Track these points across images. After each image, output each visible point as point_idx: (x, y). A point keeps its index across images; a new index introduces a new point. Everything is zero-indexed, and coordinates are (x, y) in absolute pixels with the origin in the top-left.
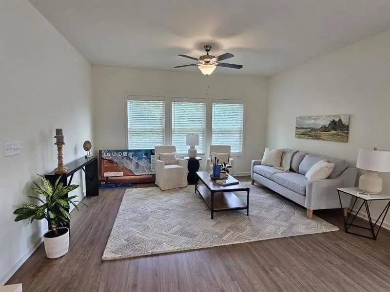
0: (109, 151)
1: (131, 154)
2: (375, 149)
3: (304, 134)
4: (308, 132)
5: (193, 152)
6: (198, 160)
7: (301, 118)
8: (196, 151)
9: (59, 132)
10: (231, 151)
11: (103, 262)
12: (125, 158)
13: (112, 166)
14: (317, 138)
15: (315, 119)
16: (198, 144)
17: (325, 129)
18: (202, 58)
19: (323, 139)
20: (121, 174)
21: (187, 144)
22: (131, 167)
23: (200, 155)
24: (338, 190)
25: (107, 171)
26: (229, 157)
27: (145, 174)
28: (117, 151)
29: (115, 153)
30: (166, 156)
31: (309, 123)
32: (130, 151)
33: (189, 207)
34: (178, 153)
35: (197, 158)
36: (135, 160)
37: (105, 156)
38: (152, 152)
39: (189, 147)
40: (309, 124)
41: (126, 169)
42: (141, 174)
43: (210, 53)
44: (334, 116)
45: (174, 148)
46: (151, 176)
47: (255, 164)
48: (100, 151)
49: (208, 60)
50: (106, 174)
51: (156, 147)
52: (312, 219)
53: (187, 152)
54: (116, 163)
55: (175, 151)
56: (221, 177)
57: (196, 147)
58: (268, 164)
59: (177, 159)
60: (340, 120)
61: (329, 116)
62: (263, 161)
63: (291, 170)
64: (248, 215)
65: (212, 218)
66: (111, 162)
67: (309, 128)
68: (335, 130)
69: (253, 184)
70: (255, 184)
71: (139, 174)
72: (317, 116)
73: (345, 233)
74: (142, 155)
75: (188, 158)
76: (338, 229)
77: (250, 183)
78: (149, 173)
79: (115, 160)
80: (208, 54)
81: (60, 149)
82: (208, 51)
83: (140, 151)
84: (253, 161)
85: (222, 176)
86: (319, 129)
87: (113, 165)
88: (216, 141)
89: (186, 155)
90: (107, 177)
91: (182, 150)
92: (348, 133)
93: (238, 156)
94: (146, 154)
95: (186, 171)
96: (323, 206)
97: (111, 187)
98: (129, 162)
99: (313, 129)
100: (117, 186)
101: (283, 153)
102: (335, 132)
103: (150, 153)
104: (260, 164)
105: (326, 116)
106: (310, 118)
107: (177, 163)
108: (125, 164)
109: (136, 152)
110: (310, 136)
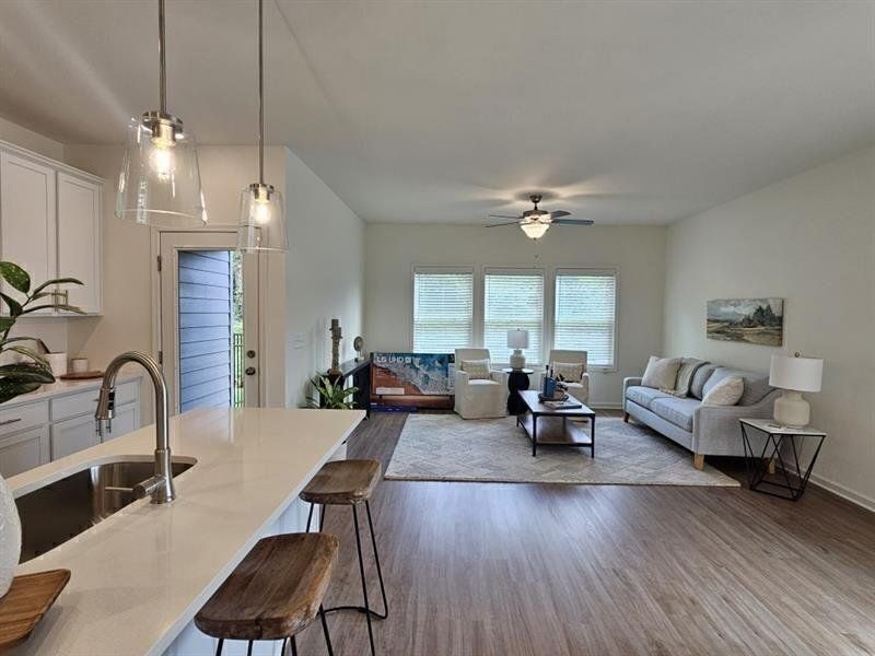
0: (384, 355)
1: (417, 360)
2: (796, 356)
3: (718, 332)
4: (724, 329)
5: (518, 360)
6: (526, 374)
7: (713, 302)
8: (522, 360)
9: (335, 322)
10: (589, 362)
11: (385, 479)
12: (408, 367)
13: (387, 377)
14: (739, 338)
15: (735, 305)
16: (526, 347)
17: (749, 322)
18: (527, 214)
19: (747, 341)
20: (402, 391)
21: (509, 346)
22: (418, 381)
23: (530, 366)
24: (741, 422)
25: (381, 386)
26: (584, 370)
27: (438, 393)
28: (397, 355)
29: (394, 358)
30: (471, 365)
31: (727, 311)
32: (416, 355)
33: (503, 440)
34: (492, 361)
35: (525, 371)
36: (423, 370)
37: (378, 361)
38: (450, 358)
39: (511, 352)
40: (725, 314)
41: (409, 383)
42: (432, 393)
43: (540, 205)
44: (761, 300)
45: (486, 353)
46: (448, 398)
47: (630, 384)
48: (372, 354)
49: (536, 217)
50: (380, 391)
51: (456, 350)
52: (703, 470)
53: (508, 362)
54: (394, 374)
55: (488, 357)
56: (556, 397)
57: (524, 352)
58: (653, 384)
59: (490, 371)
60: (769, 307)
61: (754, 300)
62: (644, 379)
63: (690, 395)
64: (593, 456)
65: (534, 455)
66: (387, 371)
67: (726, 321)
68: (763, 325)
69: (626, 421)
70: (630, 421)
71: (429, 393)
72: (739, 300)
73: (749, 491)
74: (434, 362)
75: (511, 370)
76: (739, 485)
77: (622, 419)
78: (446, 393)
79: (393, 370)
80: (536, 208)
81: (336, 344)
82: (536, 202)
83: (432, 355)
84: (626, 379)
85: (557, 395)
86: (741, 324)
87: (390, 378)
88: (563, 342)
89: (505, 366)
90: (381, 396)
91: (500, 356)
92: (781, 330)
93: (605, 371)
94: (440, 362)
95: (505, 392)
96: (724, 451)
97: (386, 411)
98: (413, 372)
99: (731, 323)
100: (394, 410)
101: (681, 365)
102: (762, 328)
103: (447, 360)
104: (640, 385)
105: (750, 300)
106: (727, 302)
107: (491, 377)
108: (408, 377)
109: (425, 357)
110: (728, 335)
